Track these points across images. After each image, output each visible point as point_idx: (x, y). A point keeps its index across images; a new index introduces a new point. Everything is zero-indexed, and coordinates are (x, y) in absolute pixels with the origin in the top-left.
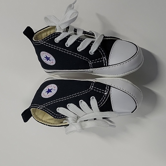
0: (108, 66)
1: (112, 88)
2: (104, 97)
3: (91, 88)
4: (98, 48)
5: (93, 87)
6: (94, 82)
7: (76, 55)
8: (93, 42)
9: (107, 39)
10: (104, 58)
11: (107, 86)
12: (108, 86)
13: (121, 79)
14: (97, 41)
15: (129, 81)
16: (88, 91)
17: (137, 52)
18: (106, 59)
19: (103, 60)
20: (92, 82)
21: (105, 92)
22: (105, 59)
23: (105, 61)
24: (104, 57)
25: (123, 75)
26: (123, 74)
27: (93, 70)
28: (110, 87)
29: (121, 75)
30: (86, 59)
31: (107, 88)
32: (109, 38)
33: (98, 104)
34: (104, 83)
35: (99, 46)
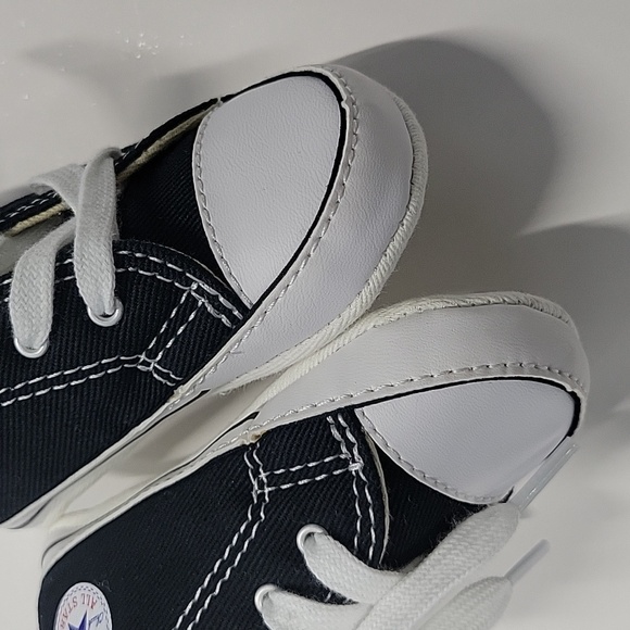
0: (247, 313)
1: (365, 408)
2: (361, 491)
3: (261, 485)
4: (119, 261)
5: (263, 475)
6: (253, 445)
7: (39, 386)
8: (65, 252)
9: (141, 159)
10: (194, 286)
11: (330, 419)
12: (334, 414)
13: (377, 319)
14: (82, 229)
15: (427, 304)
16: (256, 517)
17: (343, 111)
18: (206, 287)
19: (196, 301)
20: (243, 448)
21: (345, 463)
22: (200, 291)
23: (213, 300)
24: (189, 282)
25: (367, 294)
26: (365, 292)
27: (194, 386)
28: (349, 412)
29: (358, 305)
30: (109, 366)
31: (341, 430)
32: (151, 150)
33: (361, 555)
34: (305, 412)
35: (116, 247)
